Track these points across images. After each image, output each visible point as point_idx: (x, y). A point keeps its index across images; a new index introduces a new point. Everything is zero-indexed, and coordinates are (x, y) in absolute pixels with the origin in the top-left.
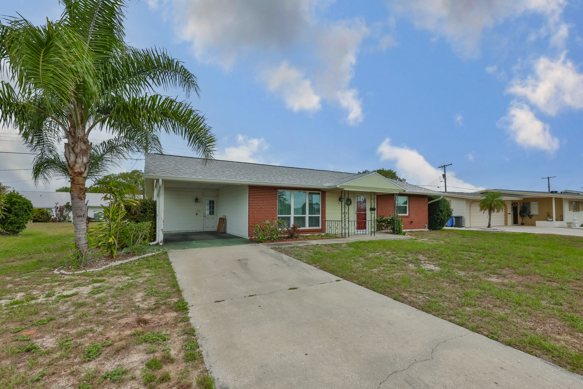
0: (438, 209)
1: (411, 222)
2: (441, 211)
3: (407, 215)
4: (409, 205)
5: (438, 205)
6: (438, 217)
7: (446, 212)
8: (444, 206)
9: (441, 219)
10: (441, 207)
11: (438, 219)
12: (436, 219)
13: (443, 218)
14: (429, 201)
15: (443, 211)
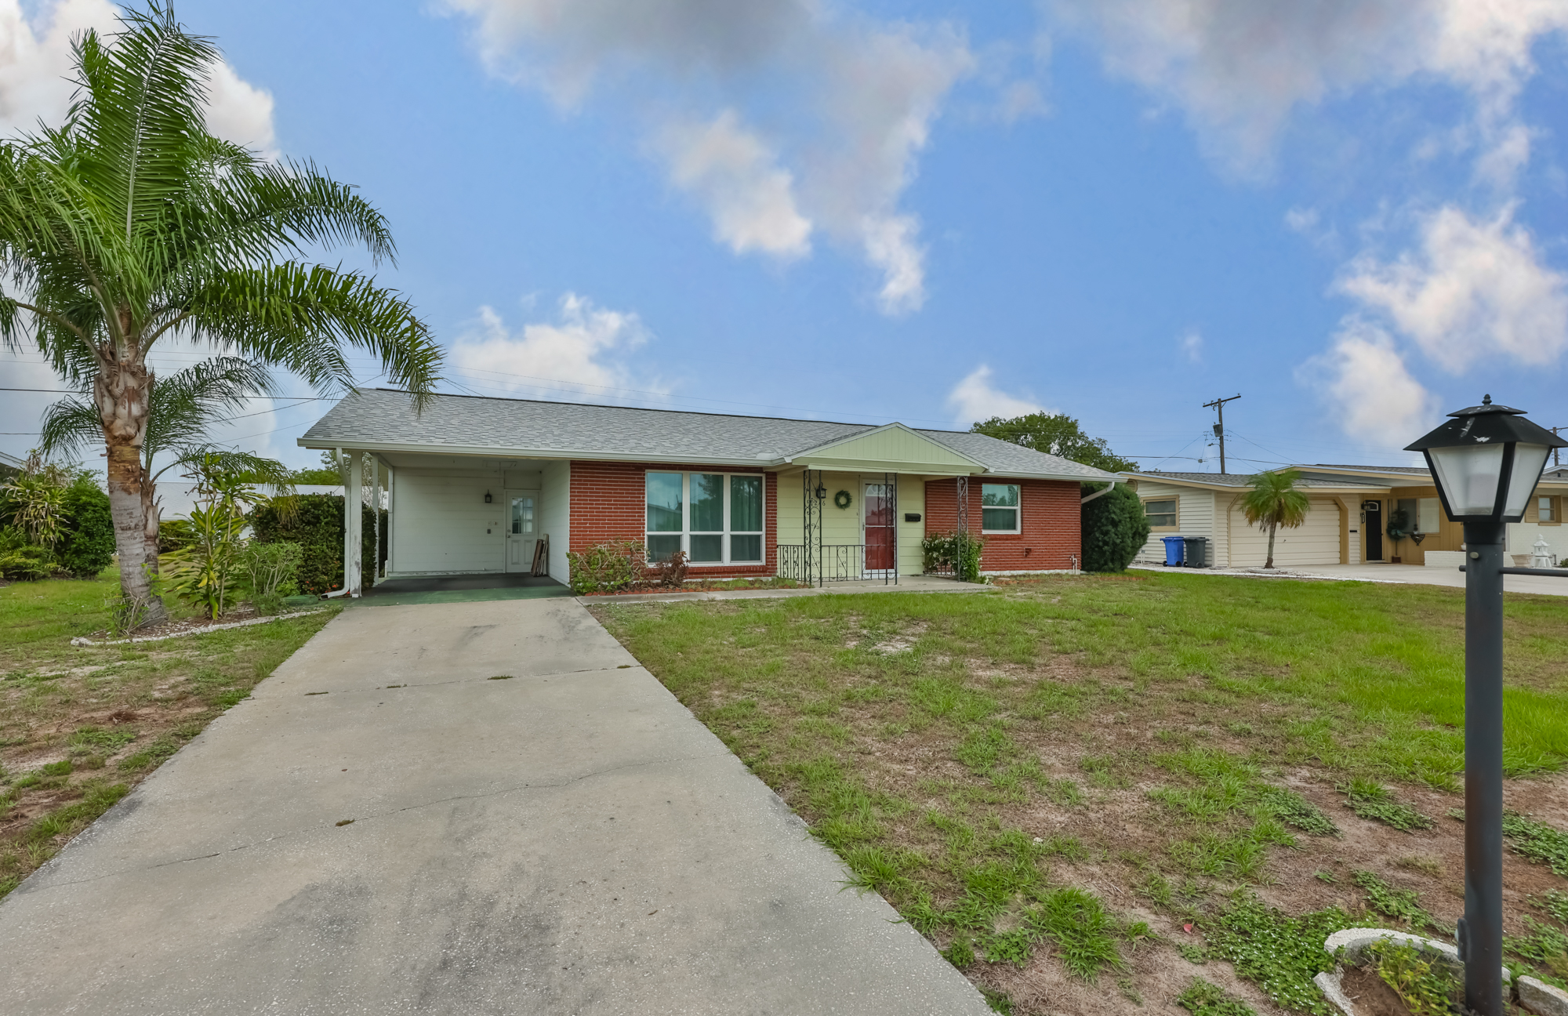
0: (1107, 518)
1: (1028, 551)
2: (1115, 524)
3: (1018, 532)
4: (1022, 506)
5: (1107, 506)
6: (1106, 538)
7: (1129, 525)
8: (1122, 510)
9: (1115, 544)
10: (1114, 512)
11: (1106, 543)
12: (1101, 544)
13: (1118, 541)
14: (1082, 497)
15: (1120, 521)
